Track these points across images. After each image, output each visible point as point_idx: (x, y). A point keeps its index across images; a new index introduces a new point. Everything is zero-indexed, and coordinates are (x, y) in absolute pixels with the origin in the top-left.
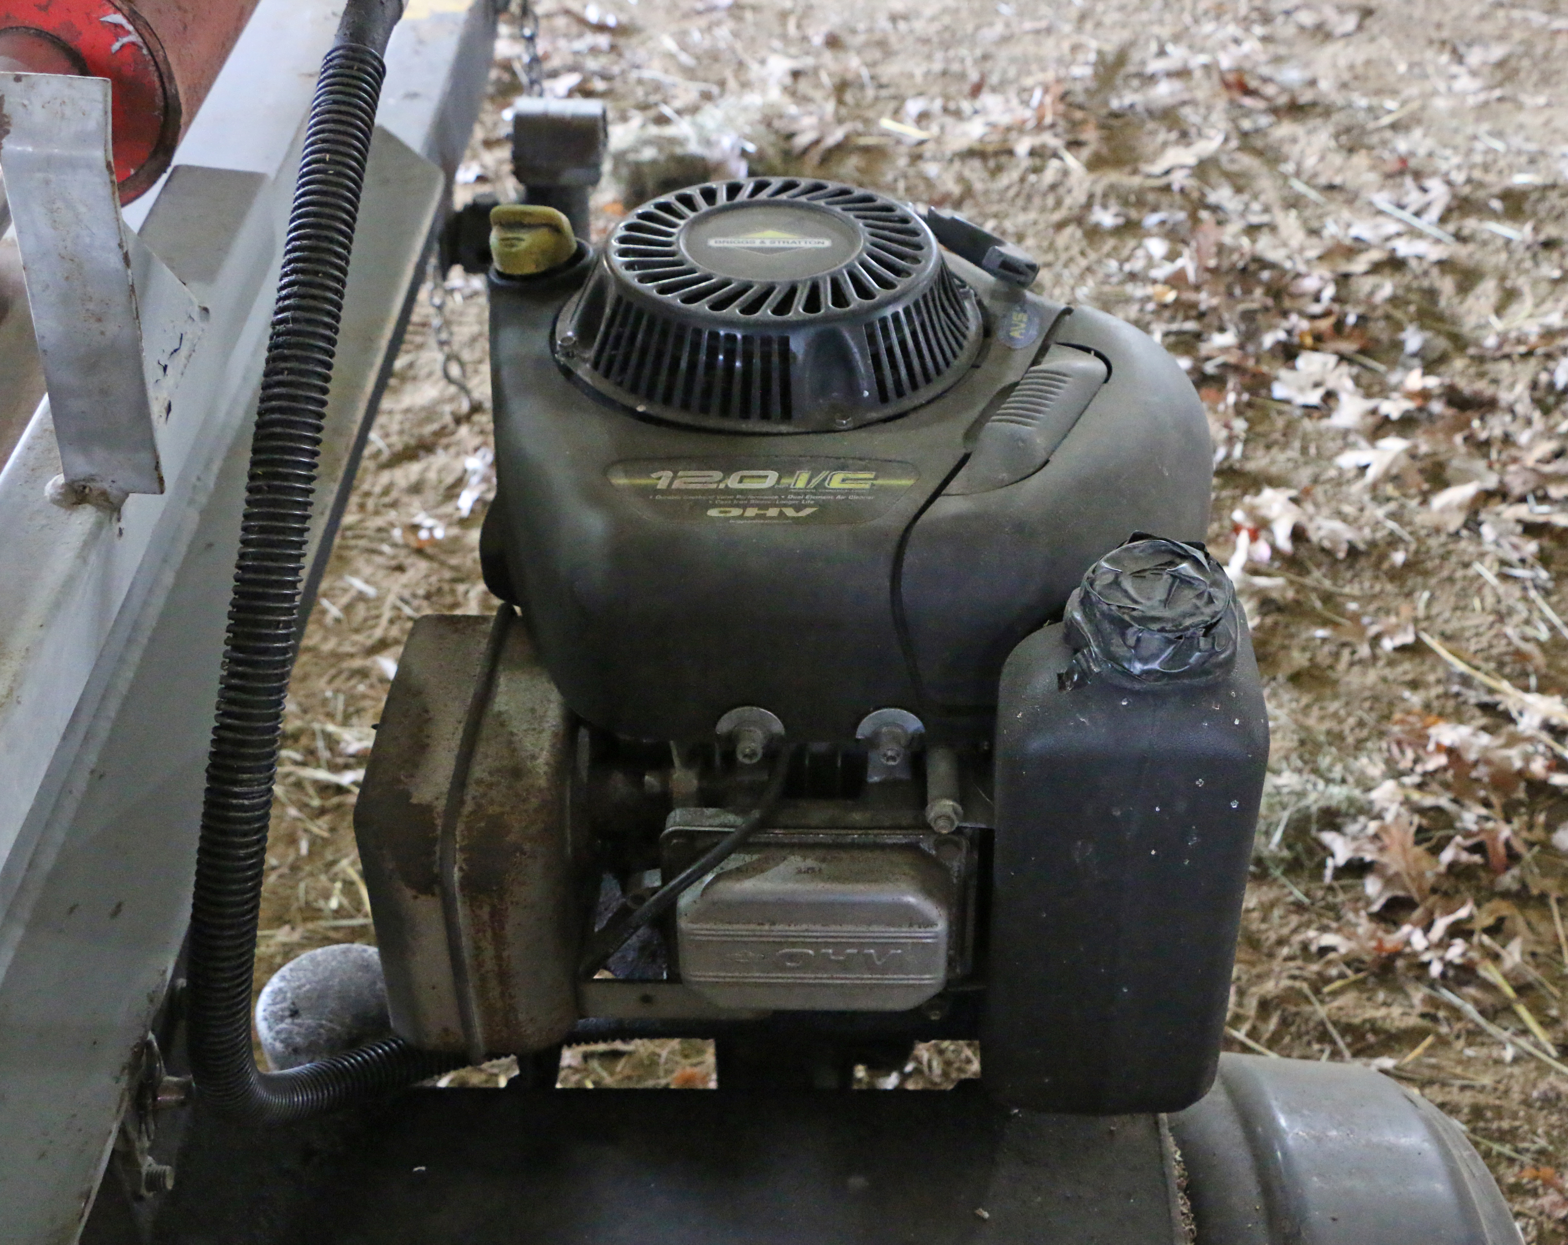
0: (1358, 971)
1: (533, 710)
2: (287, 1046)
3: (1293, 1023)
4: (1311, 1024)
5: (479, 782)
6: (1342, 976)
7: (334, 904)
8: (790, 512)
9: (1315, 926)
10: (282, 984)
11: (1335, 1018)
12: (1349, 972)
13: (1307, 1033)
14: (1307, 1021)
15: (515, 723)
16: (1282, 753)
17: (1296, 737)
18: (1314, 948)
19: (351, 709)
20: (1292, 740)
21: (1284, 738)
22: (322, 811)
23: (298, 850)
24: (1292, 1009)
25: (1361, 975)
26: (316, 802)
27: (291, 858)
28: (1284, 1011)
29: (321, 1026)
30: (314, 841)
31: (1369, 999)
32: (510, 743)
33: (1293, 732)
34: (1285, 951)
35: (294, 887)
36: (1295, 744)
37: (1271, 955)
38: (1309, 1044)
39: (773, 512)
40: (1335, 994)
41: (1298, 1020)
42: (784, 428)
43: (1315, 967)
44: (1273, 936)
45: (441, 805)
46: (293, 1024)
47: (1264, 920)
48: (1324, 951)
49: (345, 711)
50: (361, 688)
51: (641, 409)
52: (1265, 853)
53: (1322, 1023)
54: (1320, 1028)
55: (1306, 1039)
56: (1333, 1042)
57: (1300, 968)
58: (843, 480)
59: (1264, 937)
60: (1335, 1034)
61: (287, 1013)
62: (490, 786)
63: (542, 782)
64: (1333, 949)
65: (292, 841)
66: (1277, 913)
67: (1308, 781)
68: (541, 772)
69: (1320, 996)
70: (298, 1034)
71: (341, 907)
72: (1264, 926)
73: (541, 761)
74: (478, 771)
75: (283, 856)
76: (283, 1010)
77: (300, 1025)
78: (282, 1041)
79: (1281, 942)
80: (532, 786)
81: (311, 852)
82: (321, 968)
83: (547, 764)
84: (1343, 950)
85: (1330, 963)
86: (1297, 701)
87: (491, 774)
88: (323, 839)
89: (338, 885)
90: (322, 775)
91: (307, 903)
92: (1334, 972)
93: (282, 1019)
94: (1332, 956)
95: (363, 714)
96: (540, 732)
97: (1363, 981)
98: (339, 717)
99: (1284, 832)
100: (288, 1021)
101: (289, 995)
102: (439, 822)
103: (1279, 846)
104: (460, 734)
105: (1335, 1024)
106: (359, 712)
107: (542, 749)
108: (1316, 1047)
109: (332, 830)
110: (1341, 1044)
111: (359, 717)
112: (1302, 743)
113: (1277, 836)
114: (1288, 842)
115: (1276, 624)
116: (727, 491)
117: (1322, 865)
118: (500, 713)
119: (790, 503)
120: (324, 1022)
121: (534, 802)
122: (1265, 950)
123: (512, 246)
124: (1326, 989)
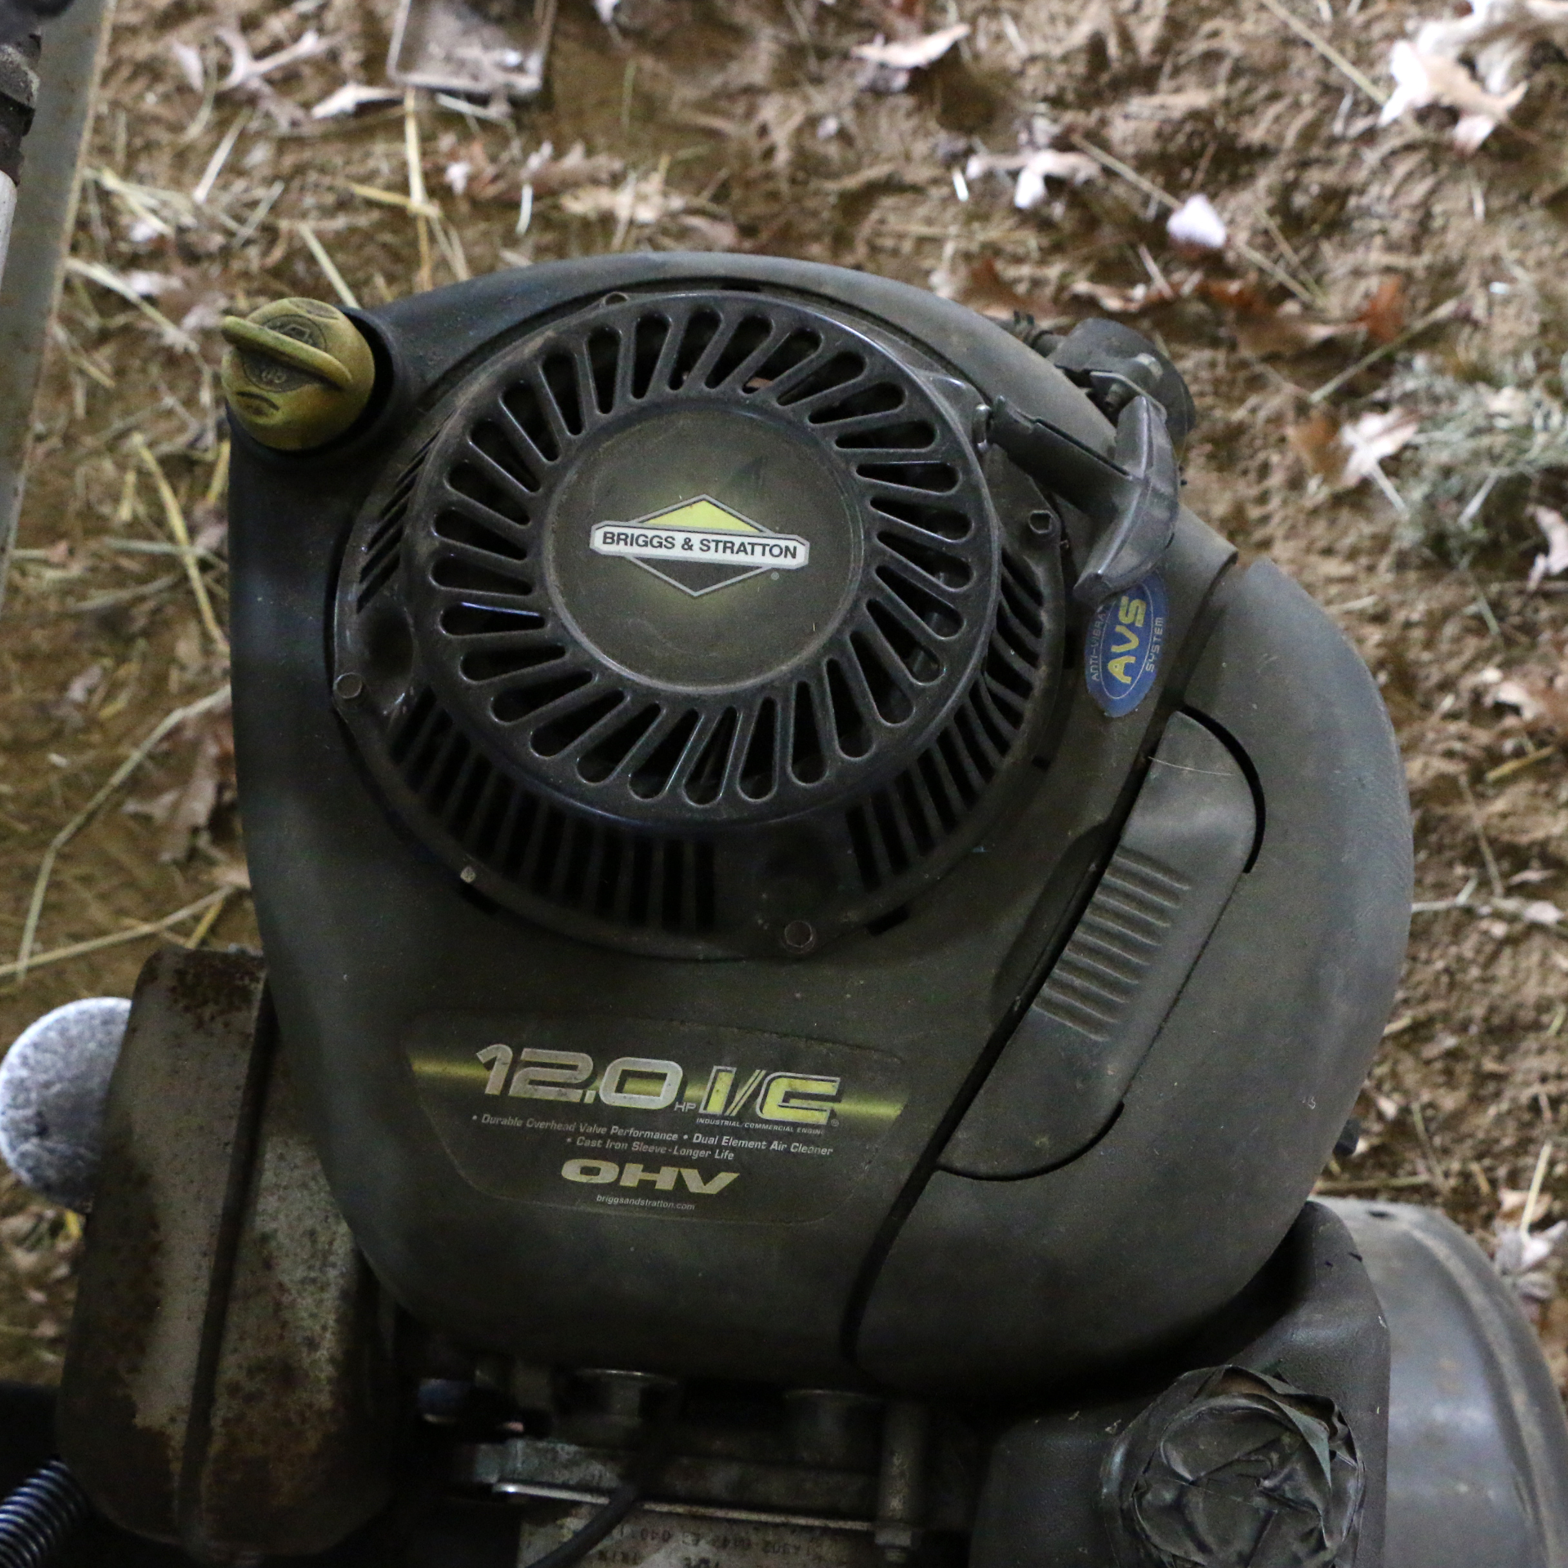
0: (1541, 744)
1: (312, 1234)
2: (37, 1178)
3: (1435, 830)
4: (1460, 836)
5: (234, 1389)
6: (1519, 753)
7: (125, 513)
8: (694, 1181)
9: (1498, 659)
10: (24, 1073)
11: (1493, 833)
12: (1529, 746)
13: (1452, 847)
14: (1454, 830)
15: (286, 1263)
16: (1509, 344)
17: (1536, 318)
18: (1488, 701)
19: (138, 142)
20: (1529, 323)
21: (1518, 316)
22: (104, 337)
23: (71, 406)
24: (1440, 811)
25: (1546, 752)
26: (93, 322)
27: (61, 423)
28: (1427, 811)
29: (81, 1157)
30: (94, 390)
31: (1548, 795)
32: (278, 1306)
33: (1535, 308)
34: (1448, 702)
35: (68, 474)
36: (1535, 329)
37: (1427, 707)
38: (1450, 864)
39: (665, 1179)
40: (1503, 783)
41: (1443, 828)
42: (700, 948)
43: (1483, 737)
44: (1435, 676)
45: (178, 1433)
46: (40, 1146)
47: (1429, 644)
48: (1502, 709)
49: (129, 144)
50: (151, 101)
51: (467, 876)
52: (1451, 527)
53: (1474, 838)
54: (1470, 843)
55: (1448, 854)
56: (1482, 865)
57: (1462, 738)
58: (788, 1096)
59: (1422, 673)
60: (1488, 854)
61: (32, 1128)
62: (250, 1399)
63: (324, 1400)
64: (1515, 710)
65: (63, 389)
66: (1450, 629)
67: (1538, 405)
68: (323, 1376)
69: (1480, 788)
70: (50, 1164)
71: (135, 518)
72: (1426, 656)
73: (323, 1354)
74: (231, 1368)
75: (49, 418)
76: (27, 1120)
77: (51, 1151)
78: (30, 1170)
79: (1447, 685)
80: (310, 1406)
81: (89, 411)
82: (75, 1052)
83: (332, 1360)
84: (1528, 714)
85: (1506, 734)
86: (1554, 243)
87: (251, 1373)
88: (106, 390)
89: (131, 478)
90: (102, 274)
91: (89, 506)
92: (1509, 746)
93: (26, 1136)
94: (1510, 721)
95: (155, 153)
96: (322, 1289)
97: (1546, 761)
98: (120, 156)
99: (1486, 503)
100: (35, 1141)
101: (33, 1096)
102: (176, 1467)
103: (1474, 521)
104: (204, 1284)
105: (1492, 842)
106: (150, 147)
107: (324, 1328)
108: (1459, 870)
109: (120, 372)
110: (1493, 870)
111: (150, 156)
112: (1545, 328)
113: (1474, 506)
114: (1486, 518)
115: (1551, 86)
116: (598, 1112)
117: (1528, 560)
118: (265, 1238)
119: (696, 1154)
120: (82, 1151)
121: (312, 1440)
122: (1420, 698)
123: (259, 412)
124: (1492, 775)
